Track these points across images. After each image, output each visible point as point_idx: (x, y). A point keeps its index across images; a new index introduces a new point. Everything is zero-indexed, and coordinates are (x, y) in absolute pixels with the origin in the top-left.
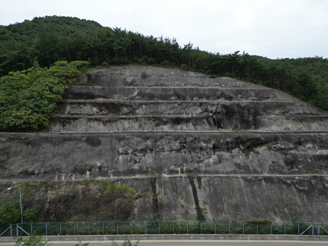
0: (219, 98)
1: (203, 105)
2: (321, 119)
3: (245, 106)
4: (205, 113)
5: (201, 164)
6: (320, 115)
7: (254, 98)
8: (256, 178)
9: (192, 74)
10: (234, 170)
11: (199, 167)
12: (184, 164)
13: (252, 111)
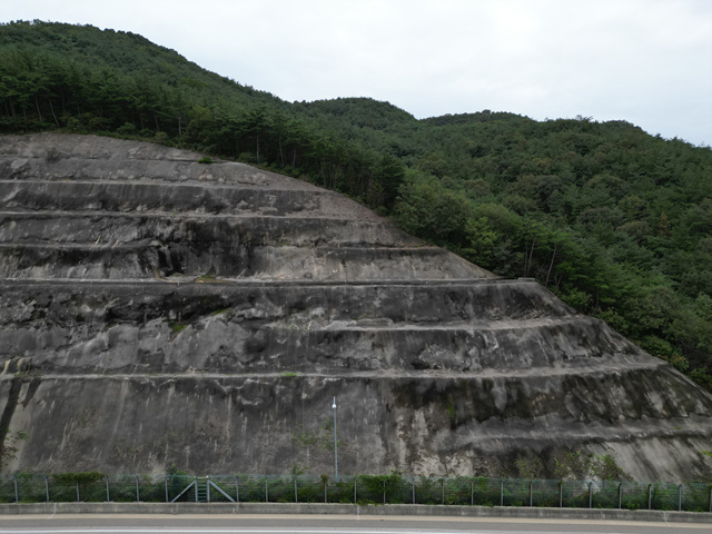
0: (194, 207)
1: (148, 222)
2: (390, 256)
3: (237, 227)
4: (144, 241)
5: (62, 353)
6: (398, 246)
7: (271, 209)
8: (160, 381)
9: (176, 153)
10: (128, 366)
11: (55, 359)
12: (27, 353)
13: (249, 236)
